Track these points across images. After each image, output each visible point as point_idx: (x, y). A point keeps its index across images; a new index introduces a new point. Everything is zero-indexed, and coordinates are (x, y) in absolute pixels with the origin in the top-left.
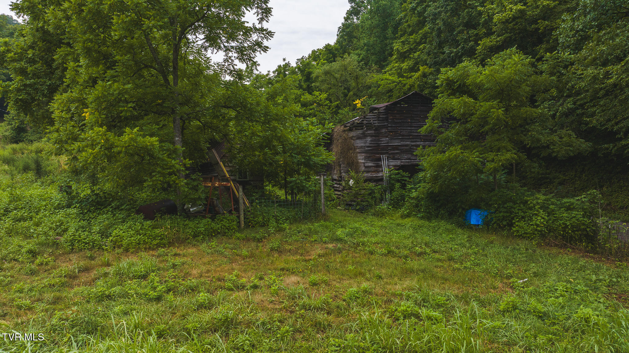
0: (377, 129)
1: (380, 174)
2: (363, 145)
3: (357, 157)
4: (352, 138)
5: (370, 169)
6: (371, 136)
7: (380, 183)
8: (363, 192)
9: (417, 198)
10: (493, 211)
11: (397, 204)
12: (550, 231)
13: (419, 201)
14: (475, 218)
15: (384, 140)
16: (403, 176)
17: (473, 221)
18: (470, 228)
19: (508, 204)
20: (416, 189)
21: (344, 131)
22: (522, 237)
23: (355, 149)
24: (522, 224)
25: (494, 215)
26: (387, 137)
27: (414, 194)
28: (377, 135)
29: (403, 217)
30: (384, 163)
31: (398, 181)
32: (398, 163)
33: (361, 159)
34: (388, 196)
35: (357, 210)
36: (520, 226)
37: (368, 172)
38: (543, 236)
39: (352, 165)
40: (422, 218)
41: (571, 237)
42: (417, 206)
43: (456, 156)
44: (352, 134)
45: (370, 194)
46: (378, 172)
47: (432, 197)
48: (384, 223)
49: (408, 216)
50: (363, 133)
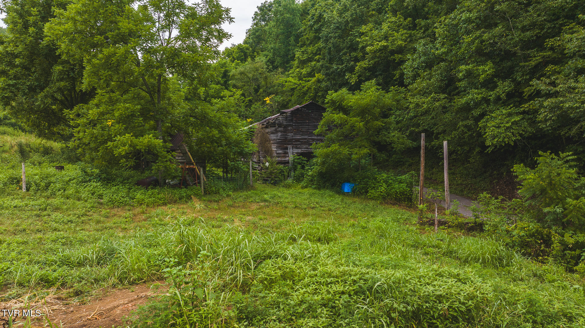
0: (286, 127)
1: (287, 159)
2: (275, 138)
3: (271, 146)
4: (267, 133)
5: (280, 155)
6: (281, 132)
7: (287, 165)
8: (276, 171)
9: (312, 176)
10: (357, 184)
11: (299, 179)
12: (388, 195)
13: (313, 177)
14: (347, 188)
15: (290, 135)
16: (303, 160)
17: (346, 190)
18: (344, 194)
19: (365, 180)
20: (311, 170)
21: (262, 128)
22: (372, 199)
23: (270, 141)
24: (373, 191)
25: (357, 186)
26: (292, 132)
27: (310, 173)
28: (285, 131)
29: (303, 188)
30: (290, 151)
31: (300, 164)
32: (299, 151)
33: (274, 148)
34: (293, 173)
35: (272, 184)
36: (372, 192)
37: (278, 157)
38: (384, 198)
39: (268, 152)
40: (315, 188)
41: (400, 198)
42: (312, 181)
43: (336, 150)
44: (268, 130)
45: (280, 173)
46: (286, 157)
47: (321, 175)
48: (290, 191)
49: (306, 187)
50: (276, 130)
